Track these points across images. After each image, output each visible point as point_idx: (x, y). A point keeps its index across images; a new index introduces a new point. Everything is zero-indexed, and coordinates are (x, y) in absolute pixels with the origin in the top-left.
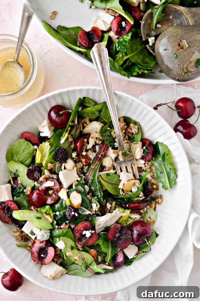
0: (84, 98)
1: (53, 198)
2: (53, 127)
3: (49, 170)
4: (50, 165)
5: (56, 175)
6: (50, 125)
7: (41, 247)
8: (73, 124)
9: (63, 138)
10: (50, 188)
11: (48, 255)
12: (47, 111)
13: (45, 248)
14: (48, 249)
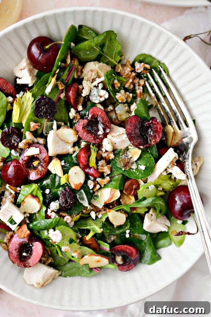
0: (80, 27)
1: (39, 172)
2: (37, 71)
3: (31, 132)
4: (32, 124)
5: (44, 139)
6: (31, 67)
7: (23, 242)
8: (63, 64)
9: (48, 85)
10: (34, 157)
11: (34, 253)
12: (25, 45)
13: (28, 244)
14: (33, 246)
